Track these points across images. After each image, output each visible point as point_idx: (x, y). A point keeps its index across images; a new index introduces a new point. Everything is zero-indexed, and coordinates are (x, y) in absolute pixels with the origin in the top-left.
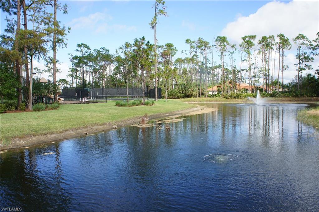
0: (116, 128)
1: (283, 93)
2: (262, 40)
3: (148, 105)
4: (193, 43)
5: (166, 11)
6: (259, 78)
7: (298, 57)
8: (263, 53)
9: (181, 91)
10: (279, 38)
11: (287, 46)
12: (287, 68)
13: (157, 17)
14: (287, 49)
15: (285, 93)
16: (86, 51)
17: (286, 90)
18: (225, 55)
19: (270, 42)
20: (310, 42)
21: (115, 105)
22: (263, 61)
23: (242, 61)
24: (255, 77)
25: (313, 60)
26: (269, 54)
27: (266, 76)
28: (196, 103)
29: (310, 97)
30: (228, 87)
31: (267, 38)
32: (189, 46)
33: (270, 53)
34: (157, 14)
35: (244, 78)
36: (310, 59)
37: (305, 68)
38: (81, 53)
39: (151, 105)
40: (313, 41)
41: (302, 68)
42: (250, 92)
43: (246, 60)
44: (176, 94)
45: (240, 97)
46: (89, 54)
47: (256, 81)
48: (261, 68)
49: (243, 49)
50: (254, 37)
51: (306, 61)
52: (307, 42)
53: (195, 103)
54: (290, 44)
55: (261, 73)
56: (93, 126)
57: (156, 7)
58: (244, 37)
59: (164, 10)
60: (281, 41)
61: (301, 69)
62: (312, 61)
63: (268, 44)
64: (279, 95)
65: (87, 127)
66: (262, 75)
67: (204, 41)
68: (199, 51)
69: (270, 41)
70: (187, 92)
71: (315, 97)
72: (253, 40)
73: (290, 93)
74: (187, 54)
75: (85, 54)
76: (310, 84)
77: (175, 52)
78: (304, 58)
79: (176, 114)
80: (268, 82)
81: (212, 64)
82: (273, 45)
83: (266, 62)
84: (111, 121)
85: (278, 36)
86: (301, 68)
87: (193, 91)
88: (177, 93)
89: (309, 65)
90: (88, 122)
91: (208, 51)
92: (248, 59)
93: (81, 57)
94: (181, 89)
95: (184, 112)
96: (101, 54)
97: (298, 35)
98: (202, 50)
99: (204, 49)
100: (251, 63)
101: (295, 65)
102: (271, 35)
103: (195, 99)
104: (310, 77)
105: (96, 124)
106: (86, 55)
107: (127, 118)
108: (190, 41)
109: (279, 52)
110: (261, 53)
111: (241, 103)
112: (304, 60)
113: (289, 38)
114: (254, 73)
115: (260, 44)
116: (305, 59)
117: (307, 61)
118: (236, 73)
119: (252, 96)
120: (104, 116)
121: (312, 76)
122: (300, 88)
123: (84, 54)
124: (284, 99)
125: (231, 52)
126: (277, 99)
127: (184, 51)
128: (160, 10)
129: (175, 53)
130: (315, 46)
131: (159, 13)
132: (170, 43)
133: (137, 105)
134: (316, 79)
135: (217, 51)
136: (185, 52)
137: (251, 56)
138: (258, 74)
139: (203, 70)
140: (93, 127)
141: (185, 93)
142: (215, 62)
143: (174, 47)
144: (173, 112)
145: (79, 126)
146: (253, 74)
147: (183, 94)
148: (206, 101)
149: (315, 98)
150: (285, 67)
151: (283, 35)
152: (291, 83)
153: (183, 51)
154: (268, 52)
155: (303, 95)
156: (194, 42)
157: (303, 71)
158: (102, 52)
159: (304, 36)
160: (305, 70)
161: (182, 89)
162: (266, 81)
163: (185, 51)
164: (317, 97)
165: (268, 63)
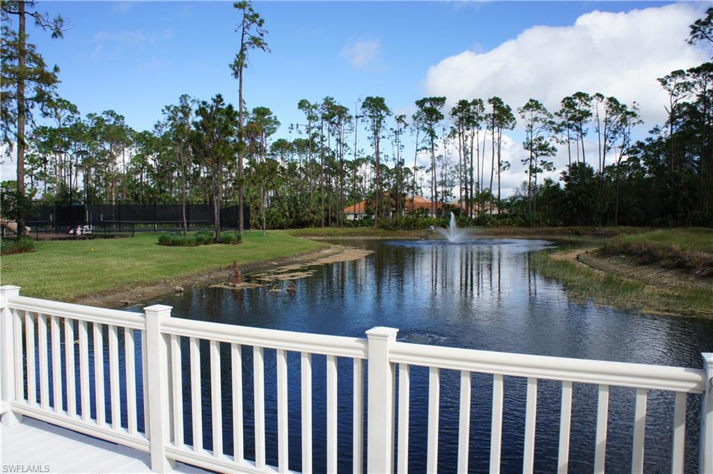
0: (181, 291)
1: (500, 218)
2: (459, 108)
3: (229, 243)
4: (313, 110)
5: (265, 39)
6: (452, 186)
7: (529, 146)
8: (460, 135)
9: (287, 214)
10: (493, 105)
11: (509, 122)
12: (507, 168)
13: (245, 52)
14: (507, 128)
15: (504, 218)
16: (69, 116)
17: (505, 211)
18: (383, 137)
19: (474, 113)
20: (551, 116)
21: (158, 242)
22: (460, 151)
23: (418, 150)
24: (443, 183)
25: (556, 153)
26: (472, 138)
27: (467, 183)
28: (322, 238)
29: (550, 225)
30: (388, 204)
31: (470, 105)
32: (306, 116)
33: (474, 135)
34: (247, 45)
35: (419, 186)
36: (549, 150)
37: (542, 167)
38: (57, 120)
39: (235, 244)
40: (556, 114)
41: (536, 168)
42: (434, 216)
43: (426, 148)
44: (275, 219)
45: (414, 226)
46: (75, 125)
47: (446, 193)
48: (456, 167)
49: (421, 124)
50: (441, 101)
51: (542, 154)
52: (545, 116)
53: (318, 238)
54: (514, 119)
55: (456, 176)
56: (134, 288)
57: (244, 29)
58: (422, 101)
59: (261, 38)
60: (496, 112)
61: (534, 171)
62: (553, 154)
63: (470, 117)
64: (493, 223)
65: (121, 290)
66: (458, 179)
67: (336, 104)
68: (326, 125)
69: (475, 110)
70: (301, 214)
71: (561, 226)
72: (439, 107)
73: (513, 219)
74: (301, 133)
75: (67, 123)
76: (550, 200)
77: (275, 126)
78: (539, 147)
79: (292, 263)
80: (469, 195)
81: (355, 155)
82: (481, 118)
83: (466, 153)
84: (167, 276)
85: (490, 101)
86: (534, 167)
87: (314, 213)
88: (278, 216)
89: (548, 162)
90: (121, 278)
91: (346, 126)
92: (431, 146)
93: (54, 130)
94: (287, 208)
95: (306, 257)
96: (106, 125)
97: (528, 101)
98: (332, 123)
99: (336, 122)
100: (436, 154)
101: (522, 161)
102: (477, 98)
103: (318, 229)
104: (551, 186)
105: (137, 284)
106: (68, 126)
107: (196, 270)
108: (307, 105)
109: (493, 134)
110: (457, 135)
111: (416, 238)
112: (540, 152)
113: (511, 107)
114: (442, 177)
115: (454, 116)
116: (541, 150)
117: (545, 154)
118: (403, 174)
119: (438, 224)
120: (149, 267)
121: (553, 185)
122: (532, 209)
123: (64, 124)
124: (503, 230)
125: (396, 132)
126: (488, 230)
127: (295, 127)
128: (253, 38)
129: (274, 130)
130: (559, 126)
131: (250, 44)
132: (263, 106)
133: (206, 243)
134: (562, 190)
135: (366, 129)
136: (297, 127)
137: (435, 141)
138: (451, 179)
139: (335, 167)
140: (135, 290)
141: (296, 217)
142: (360, 150)
143: (272, 116)
144: (286, 258)
145: (104, 287)
146: (439, 179)
147: (292, 220)
148: (343, 235)
149: (560, 228)
150: (504, 165)
151: (500, 100)
152: (515, 198)
153: (292, 125)
154: (470, 132)
155: (538, 222)
156: (315, 107)
157: (538, 174)
158: (106, 120)
159: (539, 103)
160: (541, 171)
161: (289, 209)
162: (467, 193)
163: (297, 125)
164: (564, 226)
165: (469, 156)
